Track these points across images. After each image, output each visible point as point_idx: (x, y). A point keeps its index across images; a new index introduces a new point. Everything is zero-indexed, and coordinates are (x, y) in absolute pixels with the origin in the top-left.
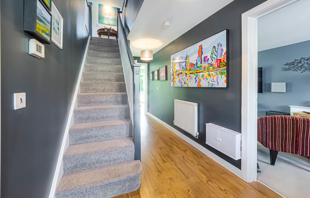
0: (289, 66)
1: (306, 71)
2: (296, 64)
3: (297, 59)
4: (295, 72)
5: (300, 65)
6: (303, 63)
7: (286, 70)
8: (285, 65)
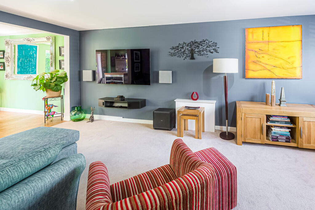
0: (174, 51)
1: (187, 58)
2: (180, 50)
3: (180, 43)
4: (179, 58)
5: (183, 50)
6: (184, 48)
7: (172, 55)
8: (171, 48)
